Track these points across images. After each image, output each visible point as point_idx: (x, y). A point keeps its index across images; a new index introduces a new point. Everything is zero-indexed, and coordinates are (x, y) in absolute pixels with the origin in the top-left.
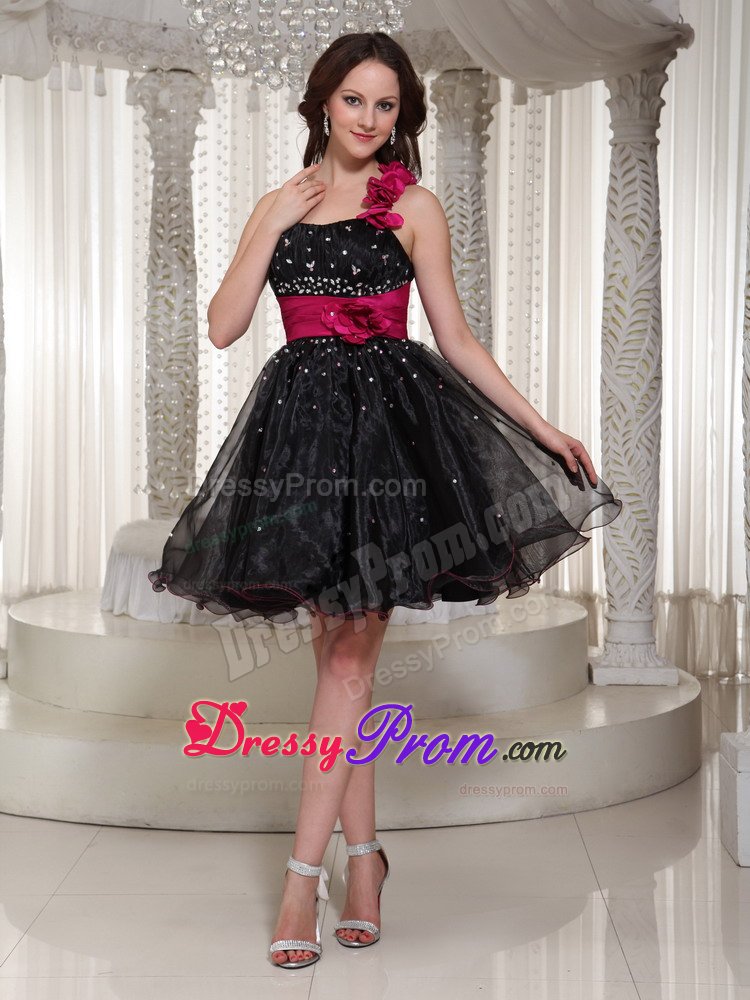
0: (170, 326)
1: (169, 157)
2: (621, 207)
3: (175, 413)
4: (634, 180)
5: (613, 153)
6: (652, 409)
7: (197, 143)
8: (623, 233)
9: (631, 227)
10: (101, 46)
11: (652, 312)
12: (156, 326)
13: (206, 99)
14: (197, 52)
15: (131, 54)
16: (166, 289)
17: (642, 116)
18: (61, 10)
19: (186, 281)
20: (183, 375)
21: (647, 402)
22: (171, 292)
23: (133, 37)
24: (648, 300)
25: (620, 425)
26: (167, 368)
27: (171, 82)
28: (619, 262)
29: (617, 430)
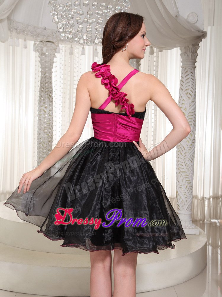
0: (45, 118)
1: (46, 67)
2: (184, 87)
3: (46, 144)
4: (189, 78)
5: (182, 70)
6: (192, 149)
7: (54, 63)
8: (185, 95)
9: (188, 93)
10: (26, 33)
11: (193, 119)
12: (41, 117)
13: (57, 50)
14: (55, 36)
15: (35, 36)
16: (44, 106)
17: (192, 59)
18: (14, 22)
19: (50, 104)
20: (48, 132)
21: (191, 146)
22: (45, 108)
23: (35, 31)
24: (192, 115)
25: (183, 154)
26: (43, 130)
27: (47, 45)
28: (184, 103)
29: (182, 155)
